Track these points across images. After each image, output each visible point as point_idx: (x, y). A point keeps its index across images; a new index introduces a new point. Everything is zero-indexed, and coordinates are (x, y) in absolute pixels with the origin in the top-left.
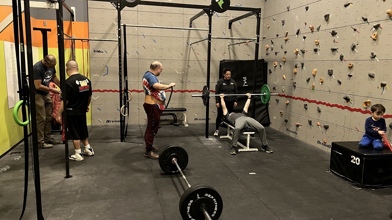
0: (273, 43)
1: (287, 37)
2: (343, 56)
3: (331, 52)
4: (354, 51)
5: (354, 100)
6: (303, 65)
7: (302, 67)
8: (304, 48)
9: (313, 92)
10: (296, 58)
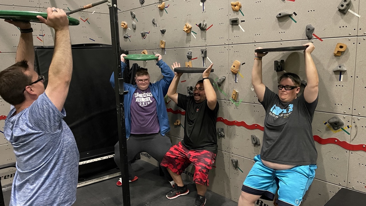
0: (134, 17)
1: (164, 3)
2: (313, 29)
3: (277, 24)
4: (345, 16)
5: (356, 126)
6: (204, 53)
7: (204, 58)
8: (204, 21)
9: (236, 106)
10: (188, 41)
